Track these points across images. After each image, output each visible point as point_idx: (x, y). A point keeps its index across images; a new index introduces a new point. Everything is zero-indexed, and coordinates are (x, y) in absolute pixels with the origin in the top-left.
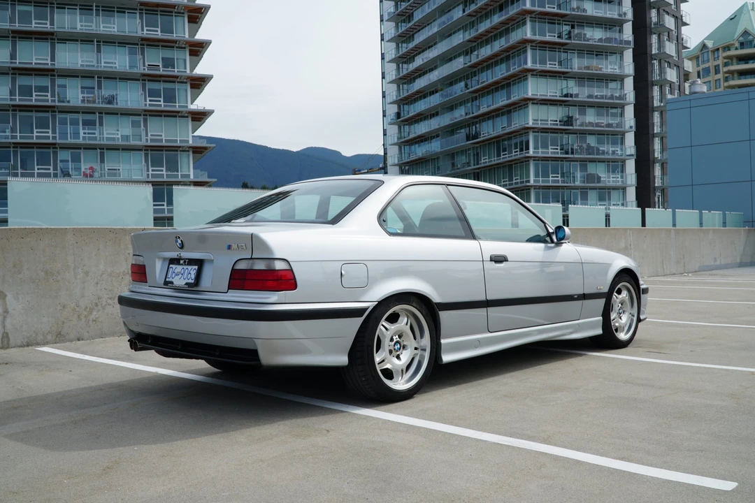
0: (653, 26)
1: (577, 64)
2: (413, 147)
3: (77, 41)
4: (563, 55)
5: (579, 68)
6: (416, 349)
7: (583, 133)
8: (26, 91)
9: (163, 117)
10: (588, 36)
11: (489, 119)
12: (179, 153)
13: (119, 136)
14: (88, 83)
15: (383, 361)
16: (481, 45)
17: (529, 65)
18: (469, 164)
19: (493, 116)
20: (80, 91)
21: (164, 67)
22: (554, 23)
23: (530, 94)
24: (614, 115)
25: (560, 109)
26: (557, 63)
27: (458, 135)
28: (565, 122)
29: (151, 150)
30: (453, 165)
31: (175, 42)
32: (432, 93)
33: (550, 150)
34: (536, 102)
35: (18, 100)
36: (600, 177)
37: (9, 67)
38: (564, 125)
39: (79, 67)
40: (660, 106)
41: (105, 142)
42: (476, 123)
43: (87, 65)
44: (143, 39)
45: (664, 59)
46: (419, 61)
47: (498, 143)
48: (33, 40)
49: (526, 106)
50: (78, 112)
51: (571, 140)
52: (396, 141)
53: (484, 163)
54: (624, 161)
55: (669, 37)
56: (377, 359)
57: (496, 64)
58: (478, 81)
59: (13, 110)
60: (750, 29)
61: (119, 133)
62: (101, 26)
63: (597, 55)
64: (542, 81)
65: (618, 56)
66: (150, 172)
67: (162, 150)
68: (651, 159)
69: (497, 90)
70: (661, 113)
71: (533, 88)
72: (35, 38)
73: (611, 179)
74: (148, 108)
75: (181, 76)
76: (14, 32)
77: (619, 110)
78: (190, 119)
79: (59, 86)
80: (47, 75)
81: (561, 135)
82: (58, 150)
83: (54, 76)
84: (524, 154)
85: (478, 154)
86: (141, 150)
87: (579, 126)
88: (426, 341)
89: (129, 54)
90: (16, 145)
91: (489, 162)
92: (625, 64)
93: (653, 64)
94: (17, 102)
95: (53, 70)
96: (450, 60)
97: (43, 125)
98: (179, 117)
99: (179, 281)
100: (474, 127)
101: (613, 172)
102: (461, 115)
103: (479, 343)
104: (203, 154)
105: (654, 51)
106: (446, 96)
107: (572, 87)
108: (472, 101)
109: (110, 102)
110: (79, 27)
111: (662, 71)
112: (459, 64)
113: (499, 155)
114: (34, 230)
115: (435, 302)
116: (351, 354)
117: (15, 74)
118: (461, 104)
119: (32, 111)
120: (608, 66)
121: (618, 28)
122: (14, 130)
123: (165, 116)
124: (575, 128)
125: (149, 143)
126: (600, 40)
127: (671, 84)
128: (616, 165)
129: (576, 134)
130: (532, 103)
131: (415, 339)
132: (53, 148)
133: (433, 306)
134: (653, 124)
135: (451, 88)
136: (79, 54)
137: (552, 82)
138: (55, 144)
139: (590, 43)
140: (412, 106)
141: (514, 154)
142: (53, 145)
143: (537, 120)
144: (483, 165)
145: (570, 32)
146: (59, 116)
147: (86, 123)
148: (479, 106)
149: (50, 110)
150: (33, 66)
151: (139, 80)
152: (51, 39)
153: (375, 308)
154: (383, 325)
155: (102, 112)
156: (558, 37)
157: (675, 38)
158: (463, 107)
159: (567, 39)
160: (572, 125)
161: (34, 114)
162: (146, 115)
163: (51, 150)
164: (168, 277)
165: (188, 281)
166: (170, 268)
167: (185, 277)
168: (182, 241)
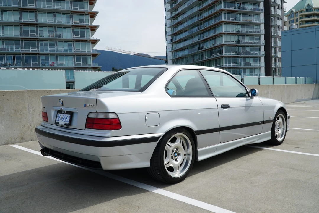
0: (272, 3)
1: (242, 19)
2: (178, 53)
3: (46, 12)
4: (236, 16)
5: (243, 21)
6: (185, 155)
7: (244, 47)
8: (26, 32)
9: (80, 42)
10: (246, 8)
11: (207, 41)
12: (87, 56)
13: (64, 50)
14: (51, 29)
15: (168, 163)
16: (204, 12)
17: (223, 20)
18: (199, 59)
19: (209, 40)
20: (48, 32)
21: (80, 22)
22: (233, 3)
23: (223, 31)
24: (256, 39)
25: (235, 37)
26: (234, 19)
27: (195, 48)
28: (238, 42)
29: (76, 55)
30: (193, 60)
31: (84, 12)
32: (185, 31)
33: (231, 53)
34: (225, 34)
35: (23, 36)
36: (251, 64)
37: (19, 23)
38: (237, 43)
39: (47, 23)
40: (274, 35)
41: (58, 52)
42: (202, 43)
43: (50, 22)
44: (72, 12)
45: (276, 17)
46: (180, 19)
47: (211, 51)
48: (28, 12)
49: (222, 36)
50: (48, 41)
51: (239, 49)
52: (171, 50)
53: (205, 59)
54: (260, 57)
55: (278, 7)
56: (165, 162)
57: (210, 19)
58: (203, 26)
59: (21, 40)
60: (310, 4)
61: (64, 49)
62: (55, 6)
63: (250, 15)
64: (228, 26)
65: (258, 15)
66: (76, 64)
67: (80, 55)
68: (271, 56)
69: (210, 30)
70: (275, 38)
71: (225, 29)
72: (29, 11)
73: (255, 64)
74: (74, 39)
75: (87, 26)
76: (20, 9)
77: (258, 37)
78: (91, 43)
79: (40, 30)
80: (35, 26)
81: (236, 47)
82: (40, 56)
83: (38, 26)
84: (221, 55)
85: (203, 55)
86: (72, 55)
87: (243, 43)
88: (190, 150)
89: (67, 17)
90: (23, 54)
91: (207, 58)
92: (261, 19)
93: (272, 19)
94: (23, 37)
95: (37, 24)
96: (192, 18)
97: (33, 46)
98: (87, 42)
99: (62, 123)
100: (201, 45)
101: (256, 62)
102: (196, 40)
103: (216, 149)
104: (96, 56)
105: (272, 13)
106: (190, 33)
107: (240, 28)
108: (201, 34)
109: (60, 37)
110: (46, 7)
111: (275, 21)
112: (196, 19)
113: (211, 55)
114: (9, 92)
115: (194, 130)
116: (152, 161)
117: (22, 26)
118: (196, 36)
119: (29, 40)
120: (254, 20)
121: (258, 4)
122: (22, 48)
123: (81, 42)
124: (241, 44)
125: (75, 53)
126: (251, 9)
127: (279, 26)
128: (257, 59)
129: (242, 47)
130: (224, 35)
131: (184, 150)
132: (38, 55)
133: (194, 132)
134: (272, 42)
135: (192, 29)
136: (47, 18)
137: (232, 26)
138: (39, 53)
139: (247, 10)
140: (177, 37)
141: (217, 55)
142: (38, 54)
143: (226, 42)
144: (205, 60)
145: (239, 6)
146: (40, 42)
147: (50, 45)
148: (203, 36)
149: (36, 40)
150: (29, 22)
151: (71, 28)
152: (35, 12)
153: (164, 136)
154: (168, 144)
155: (57, 41)
156: (234, 8)
157: (281, 8)
158: (197, 37)
159: (238, 9)
160: (240, 43)
161: (30, 42)
162: (74, 42)
163: (37, 56)
164: (57, 120)
165: (66, 123)
166: (58, 115)
167: (64, 121)
168: (62, 101)
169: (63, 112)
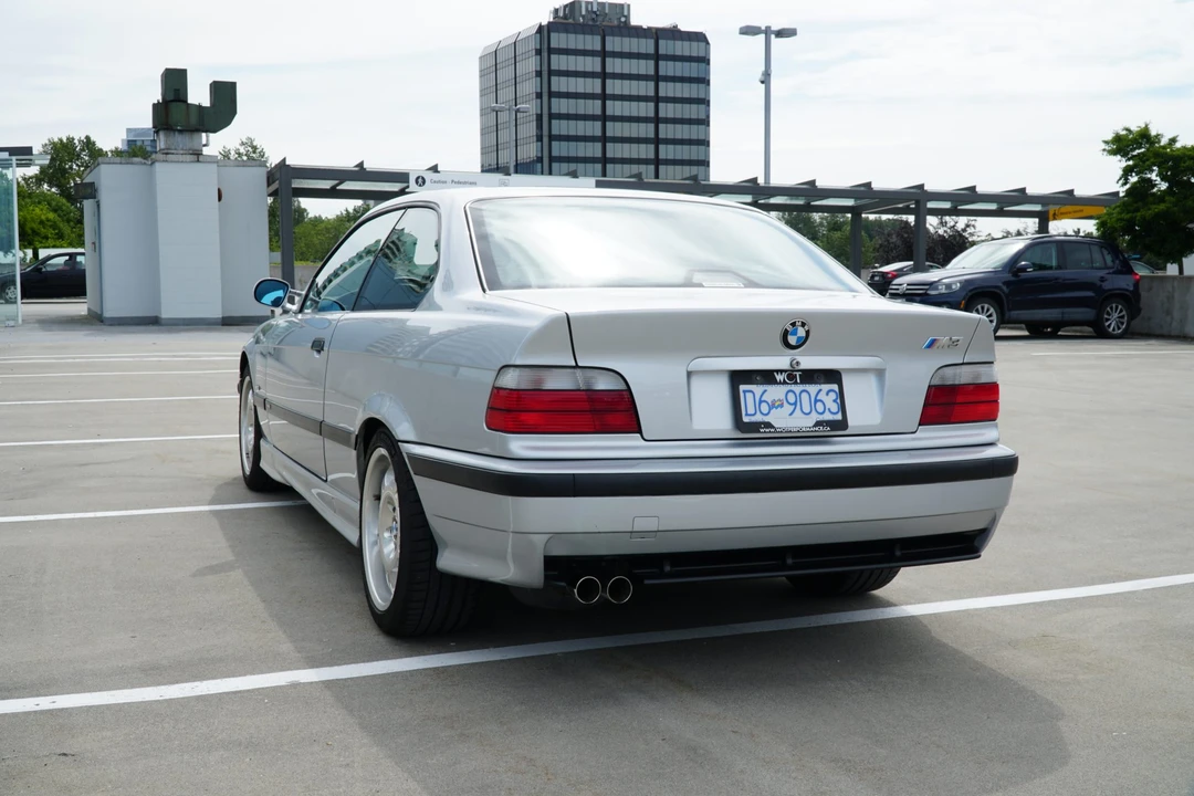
164: (747, 415)
165: (821, 418)
166: (745, 392)
167: (807, 410)
168: (808, 332)
169: (779, 377)
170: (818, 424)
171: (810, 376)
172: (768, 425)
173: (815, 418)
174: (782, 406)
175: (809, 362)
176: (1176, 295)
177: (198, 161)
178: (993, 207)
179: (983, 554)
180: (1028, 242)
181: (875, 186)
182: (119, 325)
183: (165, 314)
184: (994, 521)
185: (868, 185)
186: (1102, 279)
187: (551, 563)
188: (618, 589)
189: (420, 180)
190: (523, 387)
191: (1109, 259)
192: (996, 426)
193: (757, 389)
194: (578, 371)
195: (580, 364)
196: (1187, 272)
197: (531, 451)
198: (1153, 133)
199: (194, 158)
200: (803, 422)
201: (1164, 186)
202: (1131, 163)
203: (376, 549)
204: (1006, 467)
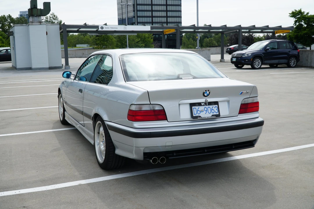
164: (194, 114)
165: (213, 114)
166: (194, 108)
167: (210, 112)
168: (210, 93)
169: (202, 104)
170: (213, 115)
171: (210, 103)
172: (200, 117)
173: (212, 114)
174: (203, 111)
175: (210, 100)
176: (309, 55)
177: (41, 24)
178: (260, 31)
179: (255, 145)
180: (269, 42)
181: (228, 26)
182: (21, 70)
183: (33, 67)
184: (258, 137)
185: (226, 26)
186: (289, 52)
187: (145, 154)
188: (162, 160)
189: (102, 28)
190: (137, 110)
191: (291, 46)
192: (258, 113)
193: (197, 107)
194: (151, 105)
195: (151, 103)
196: (312, 49)
197: (140, 126)
198: (302, 11)
199: (40, 23)
200: (209, 115)
201: (305, 26)
202: (296, 19)
203: (98, 146)
204: (261, 124)
